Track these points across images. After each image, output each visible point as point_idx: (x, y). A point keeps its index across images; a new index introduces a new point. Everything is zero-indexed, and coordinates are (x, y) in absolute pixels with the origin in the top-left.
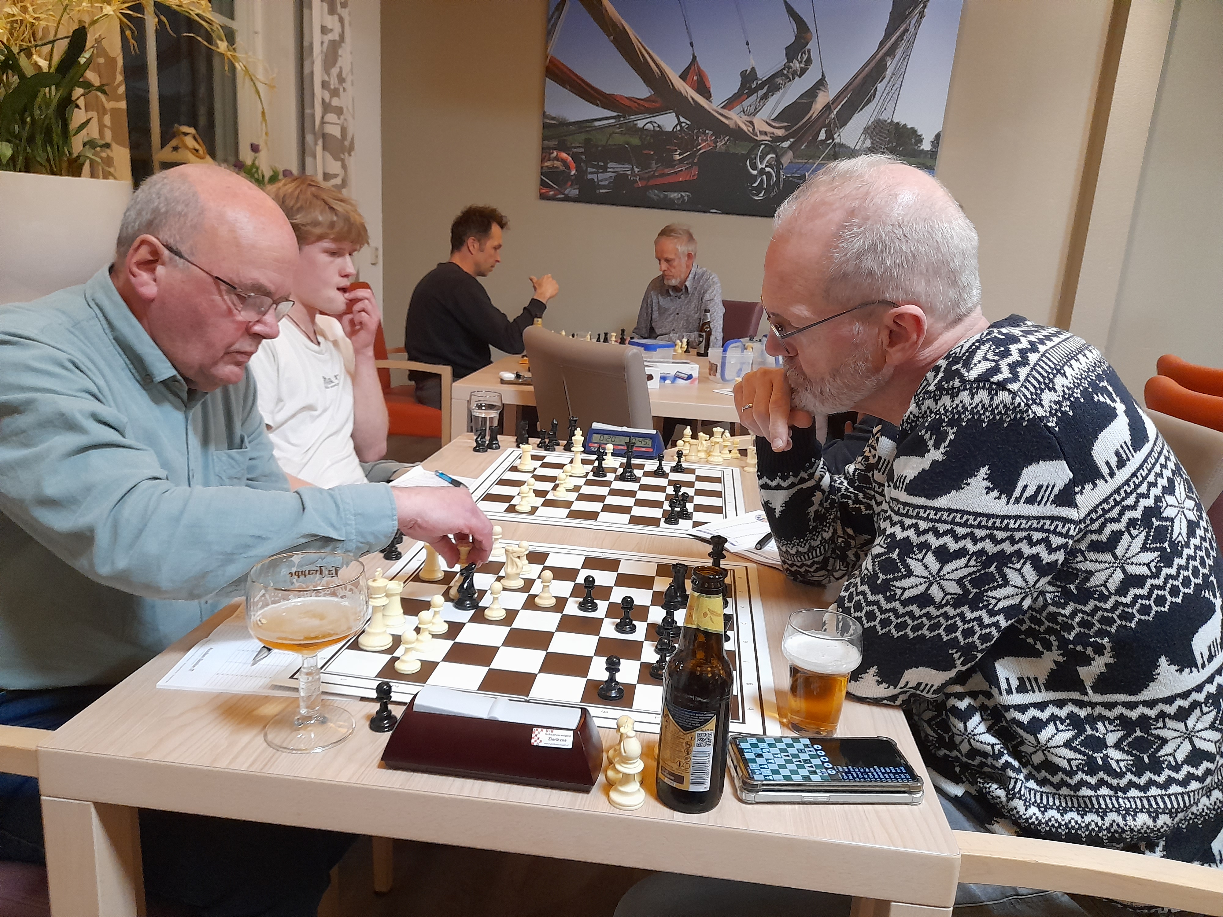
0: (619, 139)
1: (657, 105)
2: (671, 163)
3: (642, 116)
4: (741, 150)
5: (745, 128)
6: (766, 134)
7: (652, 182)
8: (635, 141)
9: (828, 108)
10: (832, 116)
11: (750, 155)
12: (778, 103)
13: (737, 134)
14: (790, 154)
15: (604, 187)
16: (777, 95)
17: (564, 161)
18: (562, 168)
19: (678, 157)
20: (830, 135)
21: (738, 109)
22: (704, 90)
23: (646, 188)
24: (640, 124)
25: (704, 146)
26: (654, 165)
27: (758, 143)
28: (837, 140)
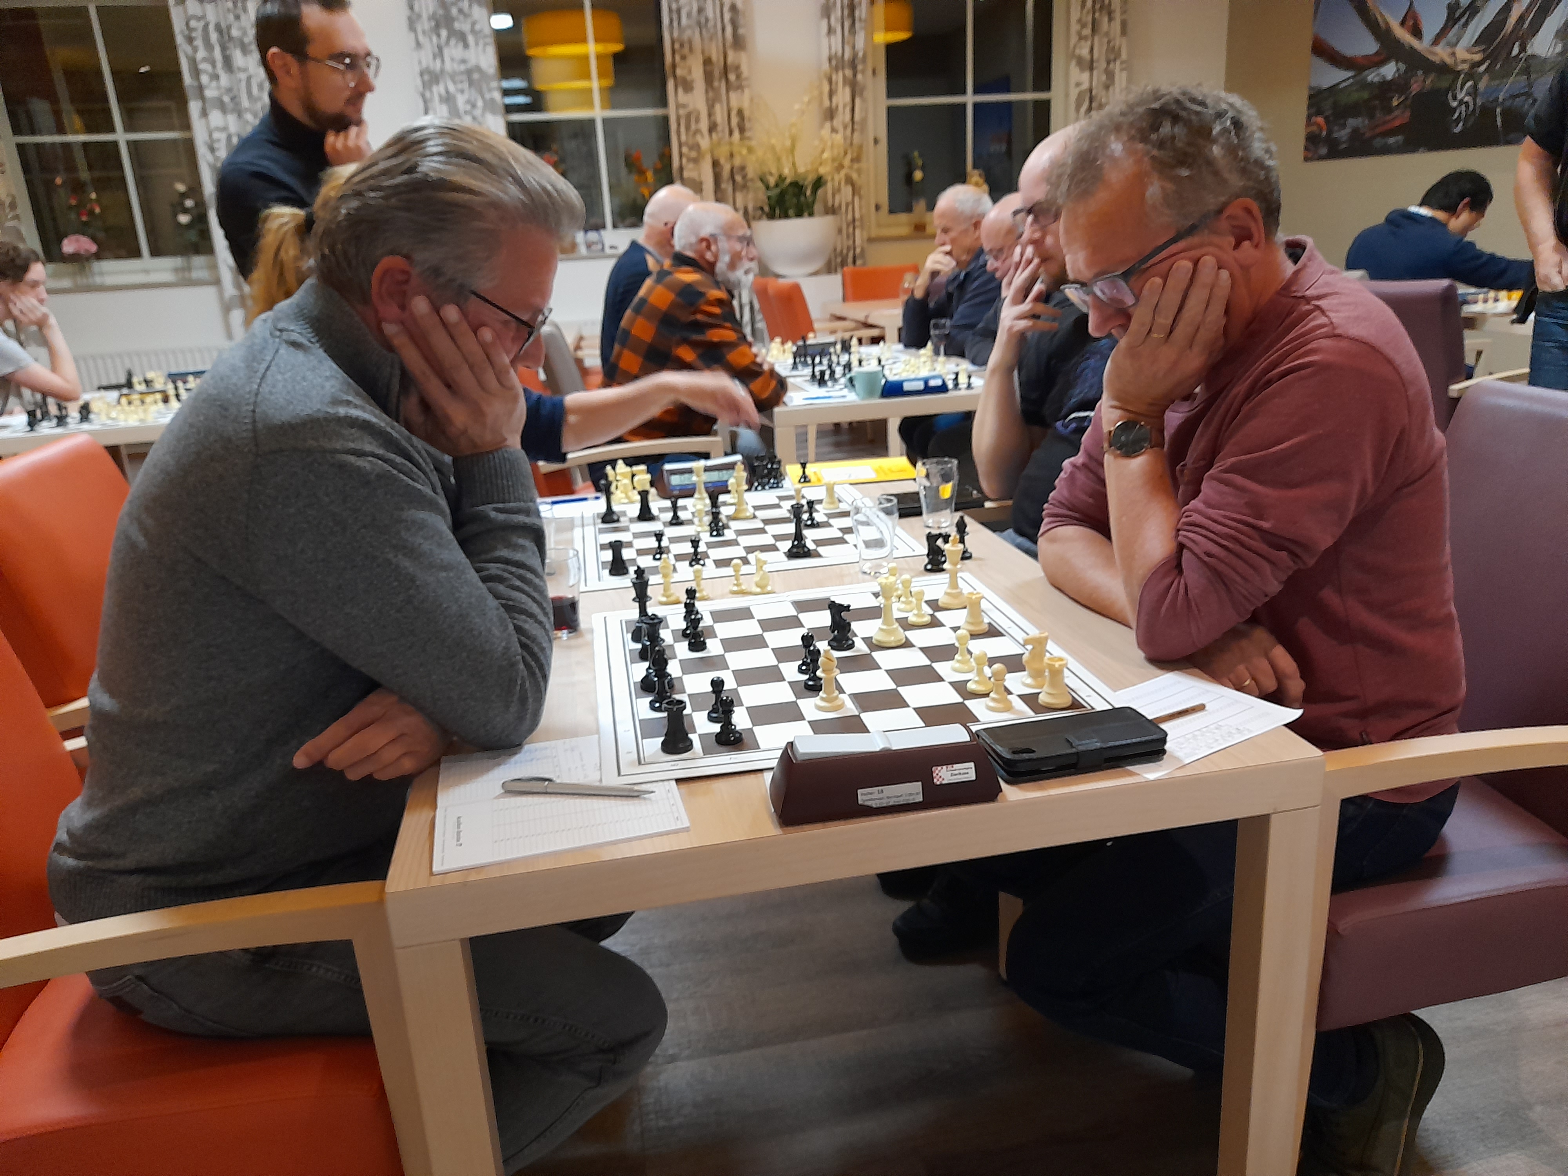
0: (1355, 96)
1: (1382, 57)
2: (1389, 110)
3: (1371, 70)
4: (1444, 84)
5: (1449, 60)
6: (1464, 61)
7: (1378, 131)
8: (1366, 95)
9: (1522, 18)
10: (1526, 26)
11: (1451, 88)
12: (1477, 27)
13: (1443, 69)
14: (1486, 78)
15: (1344, 142)
16: (1476, 19)
17: (1319, 125)
18: (1318, 132)
19: (1395, 103)
20: (1523, 49)
21: (1443, 43)
22: (1417, 33)
23: (1374, 137)
24: (1369, 78)
25: (1415, 88)
26: (1378, 114)
27: (1458, 73)
28: (1529, 52)
